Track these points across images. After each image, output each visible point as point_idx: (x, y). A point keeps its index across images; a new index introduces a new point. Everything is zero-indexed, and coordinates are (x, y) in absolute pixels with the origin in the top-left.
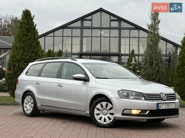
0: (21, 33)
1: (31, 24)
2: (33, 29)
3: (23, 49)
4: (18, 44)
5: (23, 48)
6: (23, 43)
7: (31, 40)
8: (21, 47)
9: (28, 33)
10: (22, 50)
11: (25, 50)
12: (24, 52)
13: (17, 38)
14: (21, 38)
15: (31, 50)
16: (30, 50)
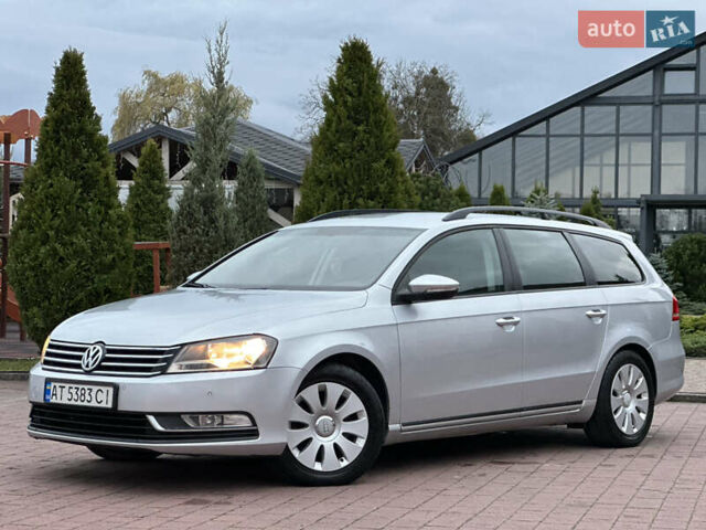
0: (334, 125)
1: (368, 93)
2: (375, 111)
3: (339, 185)
4: (322, 166)
5: (337, 179)
6: (338, 163)
7: (366, 152)
8: (333, 175)
9: (359, 125)
10: (335, 186)
11: (345, 187)
12: (340, 194)
13: (320, 143)
14: (332, 145)
15: (364, 187)
16: (362, 189)
